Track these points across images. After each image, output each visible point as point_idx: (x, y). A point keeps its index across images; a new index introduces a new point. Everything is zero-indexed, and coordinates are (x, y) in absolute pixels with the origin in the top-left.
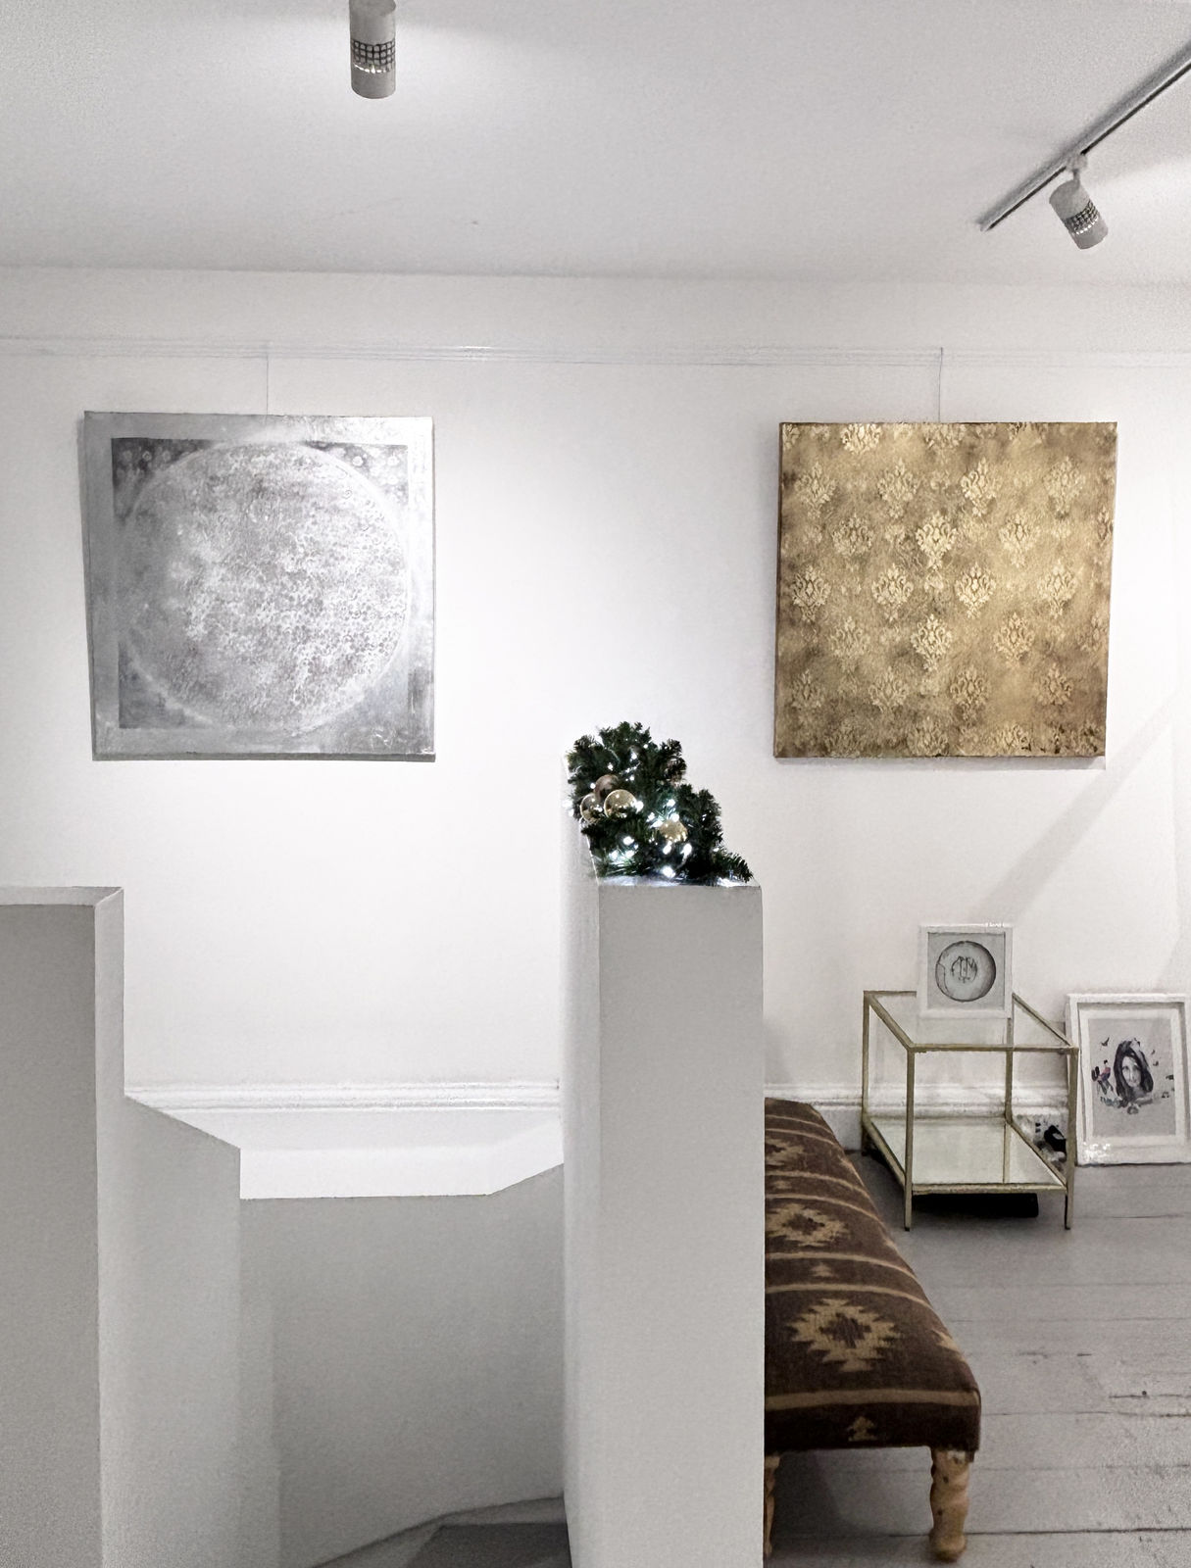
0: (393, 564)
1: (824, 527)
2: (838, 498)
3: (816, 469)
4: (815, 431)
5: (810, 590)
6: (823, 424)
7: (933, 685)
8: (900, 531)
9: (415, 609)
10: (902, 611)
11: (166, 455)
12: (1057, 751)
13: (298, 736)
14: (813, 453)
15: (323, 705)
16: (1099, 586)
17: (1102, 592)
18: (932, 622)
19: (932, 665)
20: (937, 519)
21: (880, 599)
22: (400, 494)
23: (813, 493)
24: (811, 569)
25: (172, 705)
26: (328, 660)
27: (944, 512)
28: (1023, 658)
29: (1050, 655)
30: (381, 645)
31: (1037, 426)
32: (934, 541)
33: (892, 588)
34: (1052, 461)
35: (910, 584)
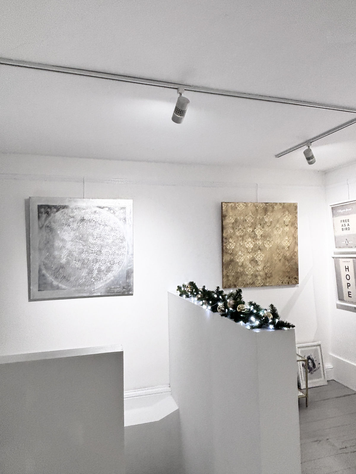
0: (122, 240)
1: (233, 228)
2: (236, 221)
3: (231, 214)
4: (230, 205)
5: (230, 245)
6: (232, 203)
7: (260, 268)
8: (251, 229)
9: (128, 252)
10: (252, 249)
11: (55, 210)
12: (289, 283)
13: (94, 290)
14: (230, 210)
15: (101, 281)
16: (295, 242)
17: (296, 244)
18: (259, 252)
19: (260, 263)
20: (259, 226)
21: (247, 246)
22: (124, 220)
23: (230, 220)
24: (230, 239)
25: (55, 283)
26: (103, 268)
27: (261, 225)
28: (280, 260)
29: (286, 259)
30: (119, 263)
31: (280, 204)
32: (259, 232)
33: (250, 244)
34: (284, 212)
35: (253, 243)
